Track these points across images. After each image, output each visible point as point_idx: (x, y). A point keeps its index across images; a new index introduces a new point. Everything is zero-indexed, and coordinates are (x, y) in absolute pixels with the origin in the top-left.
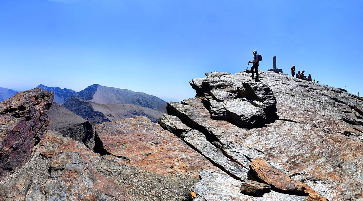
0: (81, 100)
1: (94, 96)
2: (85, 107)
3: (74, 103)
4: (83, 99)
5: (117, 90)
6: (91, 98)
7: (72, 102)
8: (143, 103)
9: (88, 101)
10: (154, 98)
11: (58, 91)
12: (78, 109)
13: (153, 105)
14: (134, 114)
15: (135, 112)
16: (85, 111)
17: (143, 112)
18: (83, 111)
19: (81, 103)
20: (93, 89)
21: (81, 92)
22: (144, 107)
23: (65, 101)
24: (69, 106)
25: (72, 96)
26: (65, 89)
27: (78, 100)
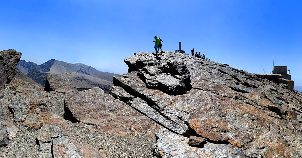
0: (41, 72)
1: (51, 69)
2: (43, 77)
3: (36, 73)
4: (43, 71)
5: (68, 64)
6: (49, 70)
7: (34, 73)
8: (84, 72)
9: (46, 72)
10: (89, 67)
11: (24, 63)
12: (38, 78)
13: (89, 73)
14: (78, 79)
15: (79, 78)
16: (43, 80)
17: (84, 78)
18: (42, 80)
19: (41, 74)
20: (51, 63)
21: (41, 66)
22: (85, 74)
23: (29, 71)
24: (32, 76)
25: (34, 68)
26: (29, 62)
27: (39, 71)
